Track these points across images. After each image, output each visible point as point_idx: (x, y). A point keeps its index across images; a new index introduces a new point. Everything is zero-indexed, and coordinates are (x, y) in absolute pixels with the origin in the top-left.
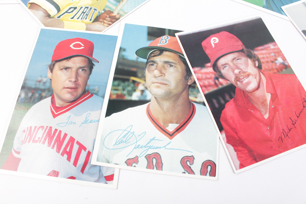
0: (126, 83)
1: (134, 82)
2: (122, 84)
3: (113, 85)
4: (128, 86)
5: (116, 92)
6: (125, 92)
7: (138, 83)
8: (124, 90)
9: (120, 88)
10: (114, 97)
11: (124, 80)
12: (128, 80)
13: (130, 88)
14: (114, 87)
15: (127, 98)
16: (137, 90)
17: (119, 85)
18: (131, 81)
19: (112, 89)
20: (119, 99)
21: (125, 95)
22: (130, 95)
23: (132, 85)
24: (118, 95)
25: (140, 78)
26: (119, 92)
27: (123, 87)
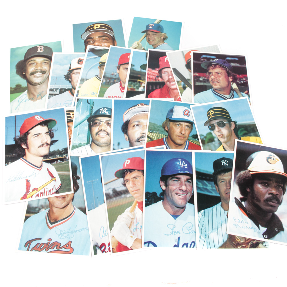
0: (136, 83)
1: (139, 82)
2: (133, 83)
3: (129, 84)
4: (137, 84)
5: (130, 87)
6: (135, 87)
7: (142, 83)
8: (134, 86)
9: (132, 85)
10: (129, 90)
11: (134, 81)
12: (136, 81)
13: (137, 85)
14: (129, 85)
15: (136, 90)
16: (141, 86)
17: (131, 84)
18: (138, 82)
19: (128, 86)
20: (132, 90)
21: (135, 89)
22: (138, 88)
23: (139, 84)
24: (131, 89)
25: (143, 80)
26: (132, 87)
27: (134, 85)
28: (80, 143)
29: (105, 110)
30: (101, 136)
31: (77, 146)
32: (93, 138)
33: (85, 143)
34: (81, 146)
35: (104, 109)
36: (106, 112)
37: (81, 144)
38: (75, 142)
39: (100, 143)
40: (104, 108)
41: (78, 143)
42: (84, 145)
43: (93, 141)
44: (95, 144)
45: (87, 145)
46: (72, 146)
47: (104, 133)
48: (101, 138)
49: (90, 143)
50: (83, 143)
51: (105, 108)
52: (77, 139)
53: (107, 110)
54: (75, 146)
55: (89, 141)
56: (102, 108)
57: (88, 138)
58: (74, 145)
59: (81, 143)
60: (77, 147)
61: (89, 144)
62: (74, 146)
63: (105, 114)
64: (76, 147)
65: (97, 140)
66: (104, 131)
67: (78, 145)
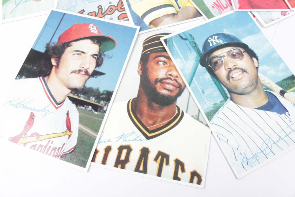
28: (213, 103)
29: (214, 39)
30: (237, 78)
31: (212, 111)
32: (229, 87)
33: (221, 100)
34: (219, 108)
35: (212, 39)
36: (218, 42)
37: (217, 105)
38: (206, 107)
39: (242, 89)
40: (211, 37)
41: (211, 106)
42: (222, 103)
43: (230, 91)
44: (237, 95)
45: (226, 101)
46: (206, 114)
47: (237, 72)
48: (239, 81)
49: (229, 96)
50: (218, 102)
51: (213, 36)
52: (206, 100)
53: (217, 38)
54: (210, 112)
55: (226, 95)
56: (209, 37)
57: (220, 91)
58: (208, 111)
59: (216, 102)
60: (215, 113)
61: (228, 98)
62: (208, 113)
63: (219, 44)
64: (212, 113)
65: (236, 87)
66: (235, 69)
67: (214, 108)
